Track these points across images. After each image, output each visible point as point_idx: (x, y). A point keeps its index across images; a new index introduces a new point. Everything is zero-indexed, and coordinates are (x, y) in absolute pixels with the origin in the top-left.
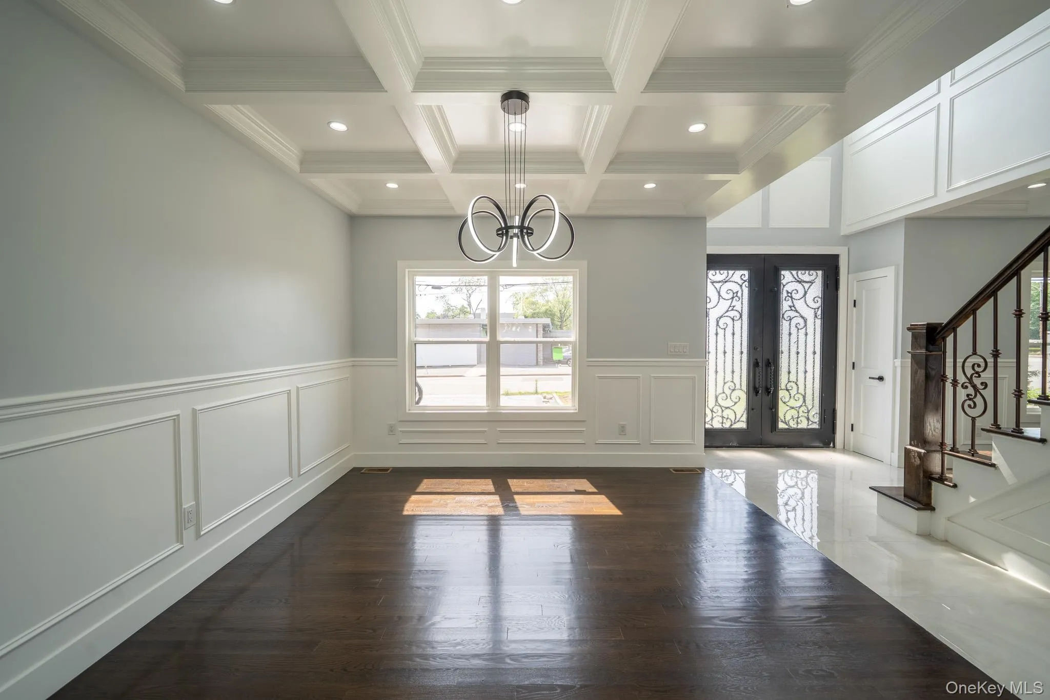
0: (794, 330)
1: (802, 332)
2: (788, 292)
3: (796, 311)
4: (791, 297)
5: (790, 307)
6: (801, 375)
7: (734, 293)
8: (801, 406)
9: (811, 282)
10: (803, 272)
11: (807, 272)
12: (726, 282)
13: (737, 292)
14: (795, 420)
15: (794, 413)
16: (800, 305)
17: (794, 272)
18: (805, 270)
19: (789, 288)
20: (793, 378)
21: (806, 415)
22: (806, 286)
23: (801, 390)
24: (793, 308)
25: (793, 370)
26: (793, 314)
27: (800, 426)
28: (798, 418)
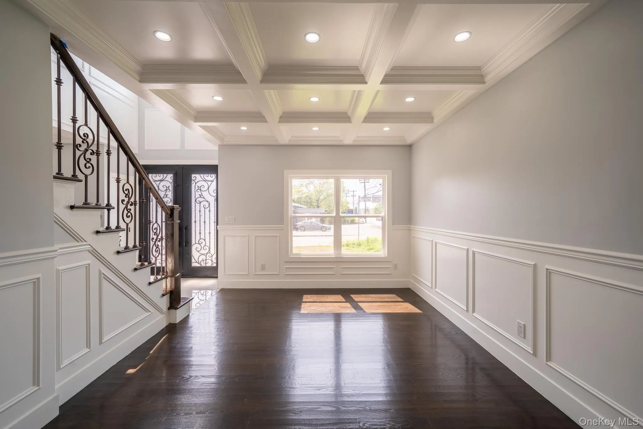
0: (203, 209)
1: (207, 210)
2: (198, 187)
3: (204, 198)
4: (200, 190)
5: (200, 195)
6: (207, 235)
7: (167, 187)
8: (208, 253)
9: (212, 181)
10: (207, 175)
11: (210, 175)
12: (162, 181)
13: (169, 187)
14: (205, 262)
15: (204, 257)
16: (205, 194)
17: (202, 175)
18: (208, 174)
19: (199, 184)
20: (203, 237)
21: (211, 258)
22: (209, 183)
23: (208, 244)
24: (202, 196)
25: (202, 232)
26: (201, 199)
27: (207, 265)
28: (206, 260)
